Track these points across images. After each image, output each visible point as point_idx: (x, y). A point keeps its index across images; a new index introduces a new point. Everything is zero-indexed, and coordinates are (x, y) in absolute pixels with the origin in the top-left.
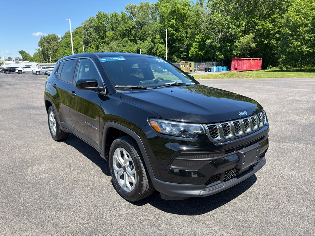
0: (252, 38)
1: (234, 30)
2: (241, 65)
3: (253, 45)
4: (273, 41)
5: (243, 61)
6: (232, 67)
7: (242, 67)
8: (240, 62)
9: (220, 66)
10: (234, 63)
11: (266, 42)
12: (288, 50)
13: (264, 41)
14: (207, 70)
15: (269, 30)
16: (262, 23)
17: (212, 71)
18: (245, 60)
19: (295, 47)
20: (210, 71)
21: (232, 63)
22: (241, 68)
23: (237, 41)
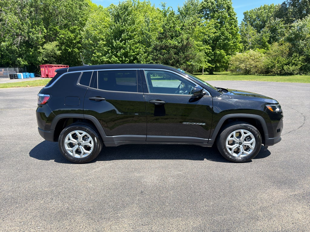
0: (56, 46)
1: (35, 35)
2: (52, 72)
3: (59, 53)
4: (76, 50)
5: (53, 67)
6: (42, 73)
7: (53, 73)
8: (50, 69)
9: (27, 72)
10: (43, 70)
11: (70, 50)
12: (92, 58)
13: (68, 50)
14: (13, 77)
15: (72, 40)
16: (63, 31)
17: (19, 77)
18: (55, 66)
19: (98, 57)
20: (17, 78)
21: (41, 69)
22: (53, 75)
23: (41, 47)
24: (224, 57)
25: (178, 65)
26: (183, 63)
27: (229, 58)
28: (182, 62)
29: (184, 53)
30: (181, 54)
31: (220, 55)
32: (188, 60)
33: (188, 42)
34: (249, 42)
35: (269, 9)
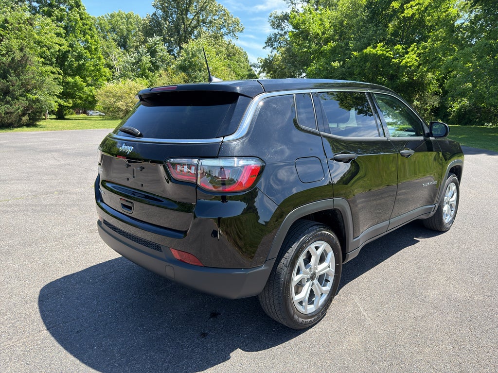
24: (83, 89)
25: (10, 99)
26: (20, 95)
27: (91, 91)
28: (18, 94)
29: (18, 75)
30: (12, 78)
31: (75, 85)
32: (28, 91)
33: (24, 55)
34: (116, 66)
35: (128, 19)
